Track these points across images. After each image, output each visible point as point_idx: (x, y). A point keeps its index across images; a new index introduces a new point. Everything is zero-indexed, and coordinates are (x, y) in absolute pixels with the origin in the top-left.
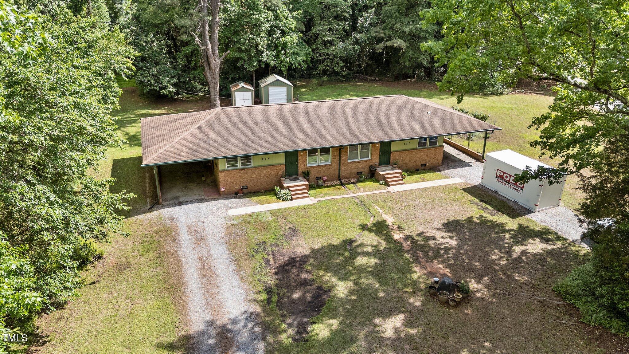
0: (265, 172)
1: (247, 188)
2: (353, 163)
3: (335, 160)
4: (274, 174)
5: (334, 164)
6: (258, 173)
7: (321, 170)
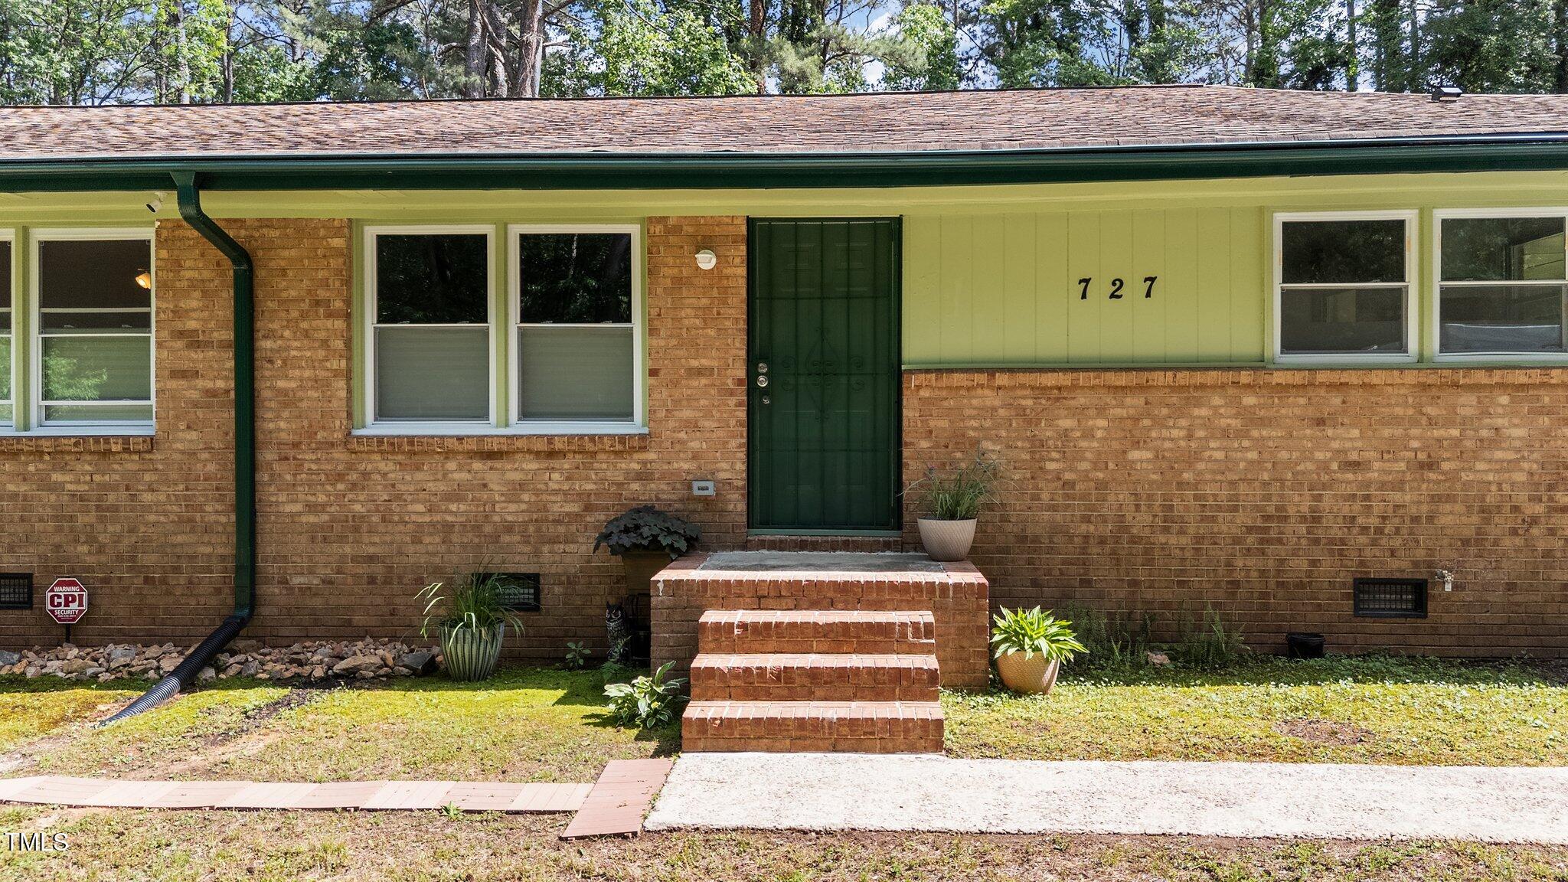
2: (413, 450)
3: (191, 391)
5: (190, 438)
7: (24, 488)
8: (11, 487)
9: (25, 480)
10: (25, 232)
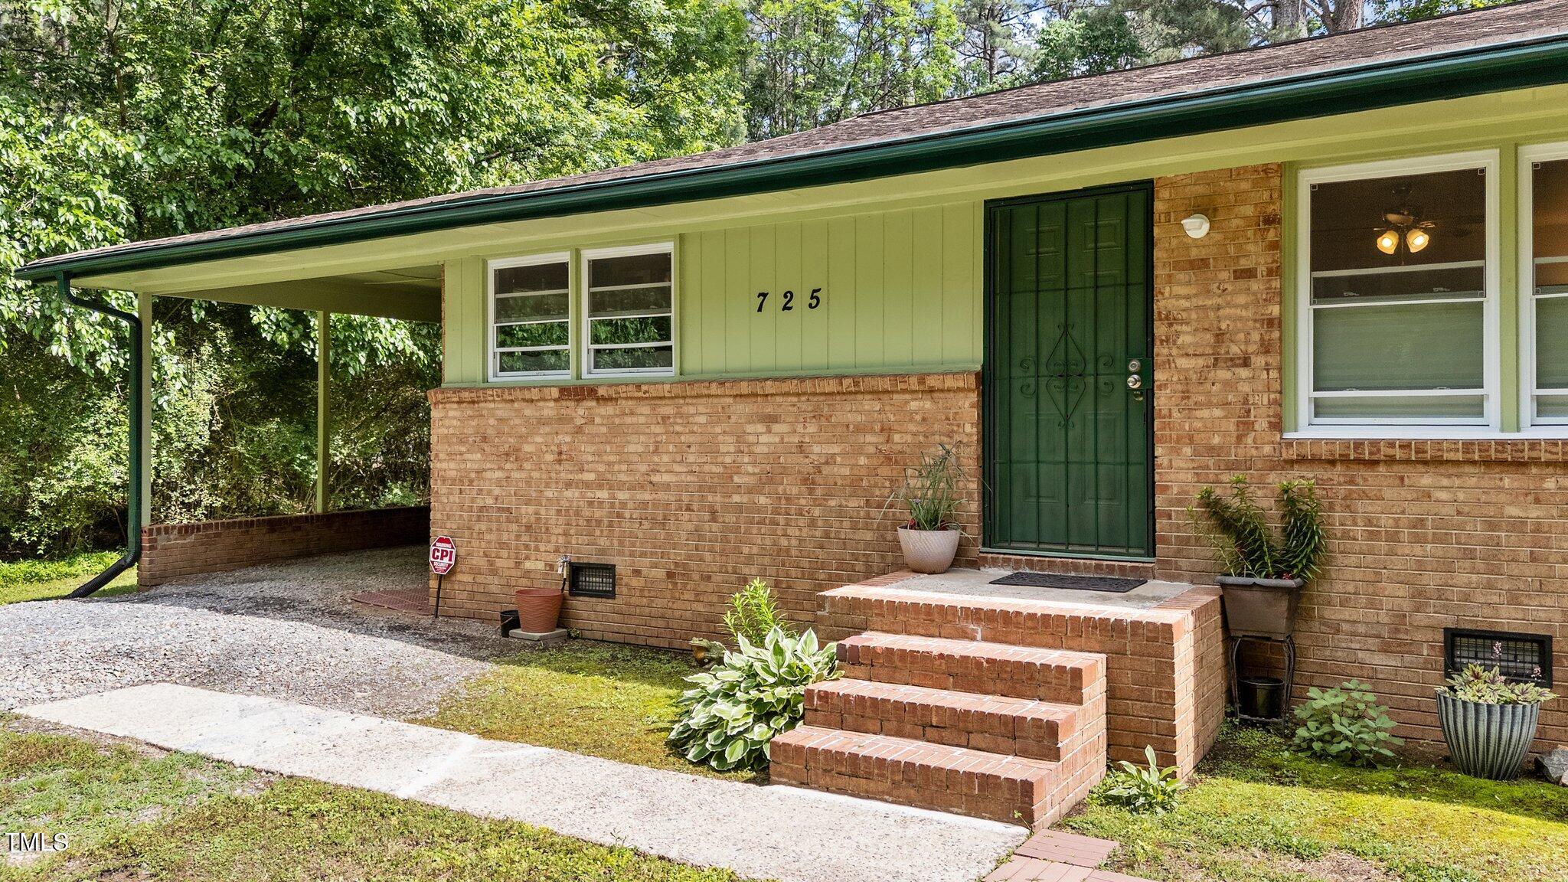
0: (765, 440)
1: (611, 595)
4: (854, 485)
6: (710, 449)
7: (1535, 512)
8: (1512, 511)
9: (1537, 501)
10: (1511, 152)
